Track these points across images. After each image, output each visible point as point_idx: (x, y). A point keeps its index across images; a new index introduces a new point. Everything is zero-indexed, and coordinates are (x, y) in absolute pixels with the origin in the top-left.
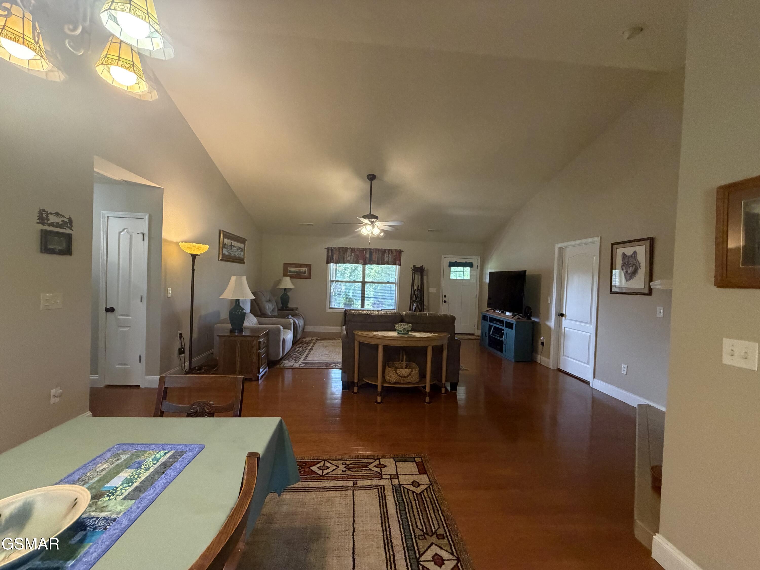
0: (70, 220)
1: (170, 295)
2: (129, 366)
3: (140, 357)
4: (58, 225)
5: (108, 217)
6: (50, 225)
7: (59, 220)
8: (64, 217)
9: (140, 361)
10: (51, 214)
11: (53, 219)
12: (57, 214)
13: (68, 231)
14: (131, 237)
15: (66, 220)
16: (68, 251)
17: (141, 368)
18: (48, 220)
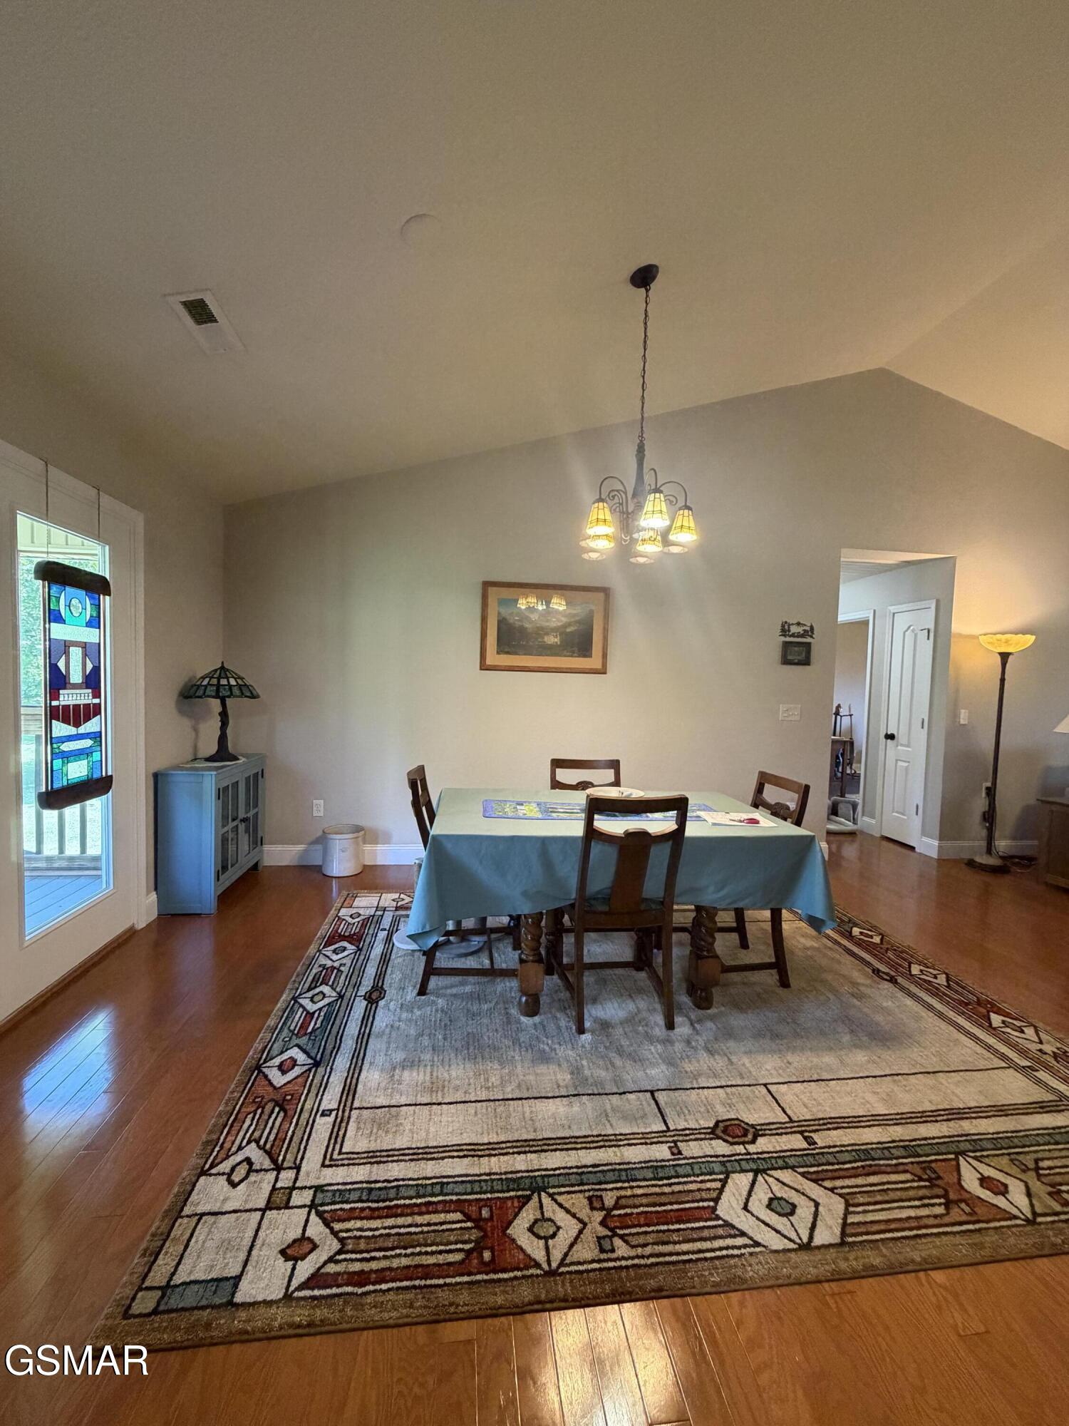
0: (812, 628)
1: (962, 722)
2: (905, 817)
3: (917, 806)
4: (799, 635)
5: (894, 614)
6: (793, 635)
7: (800, 630)
8: (805, 625)
9: (917, 814)
10: (793, 624)
11: (794, 629)
12: (799, 624)
13: (808, 640)
14: (916, 635)
15: (808, 628)
16: (806, 662)
17: (917, 822)
18: (789, 631)
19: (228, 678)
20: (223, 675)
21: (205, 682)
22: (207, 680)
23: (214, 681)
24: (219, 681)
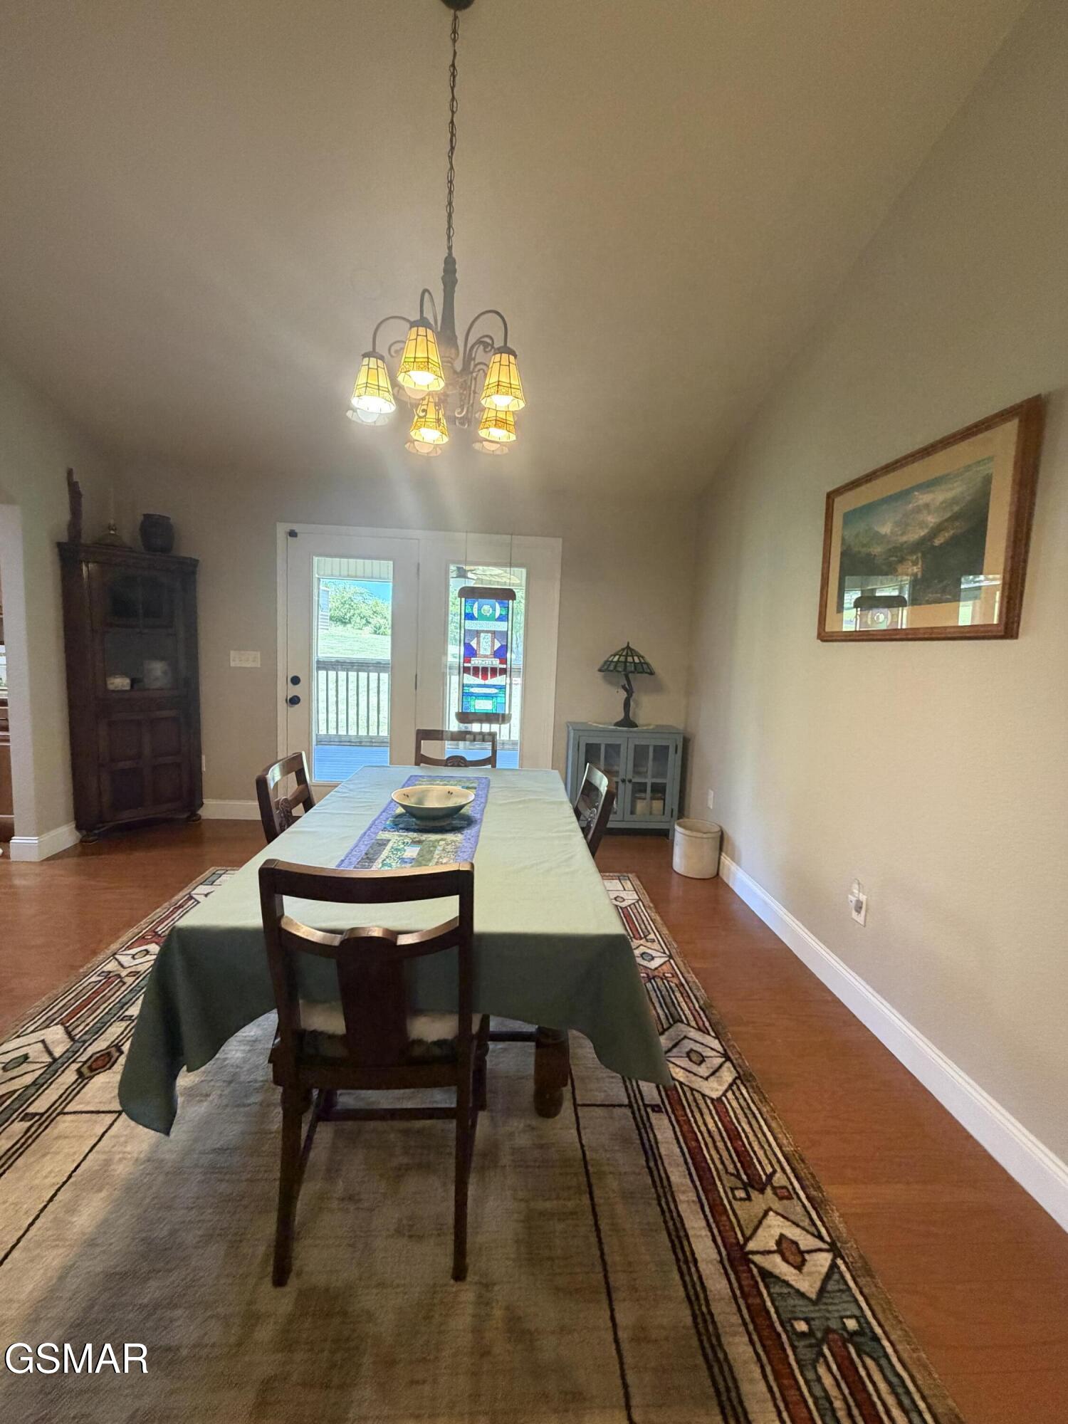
19: (633, 656)
20: (629, 653)
21: (616, 659)
22: (617, 657)
23: (622, 659)
24: (626, 659)
